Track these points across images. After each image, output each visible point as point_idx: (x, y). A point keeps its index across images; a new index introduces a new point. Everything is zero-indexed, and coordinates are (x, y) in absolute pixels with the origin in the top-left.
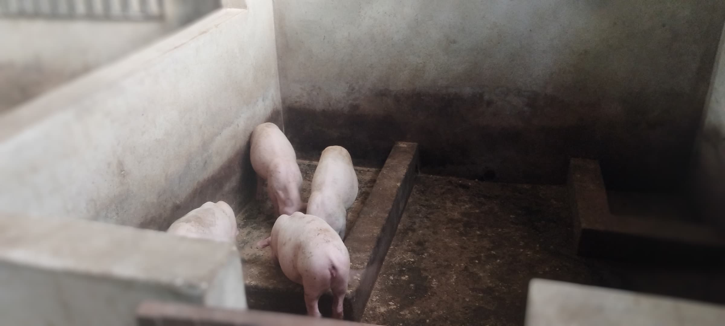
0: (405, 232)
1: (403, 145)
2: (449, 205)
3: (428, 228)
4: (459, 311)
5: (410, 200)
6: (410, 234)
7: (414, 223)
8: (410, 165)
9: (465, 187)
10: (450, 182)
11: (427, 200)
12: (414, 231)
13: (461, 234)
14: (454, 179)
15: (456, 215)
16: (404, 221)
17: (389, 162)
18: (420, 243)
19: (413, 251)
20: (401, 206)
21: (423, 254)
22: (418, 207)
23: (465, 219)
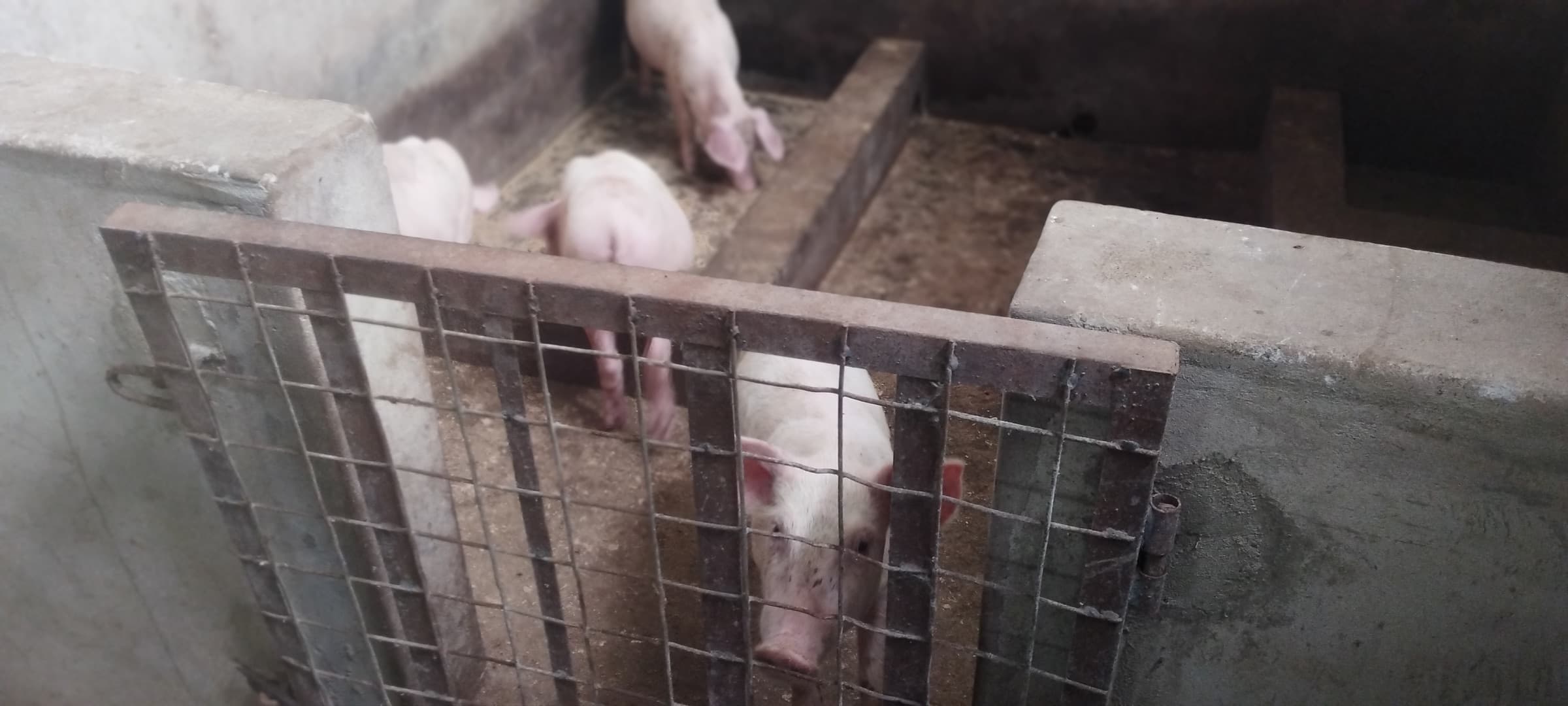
0: (876, 234)
1: (888, 46)
2: (982, 183)
3: (926, 228)
4: (970, 395)
5: (896, 171)
6: (885, 239)
7: (897, 217)
8: (900, 91)
9: (1026, 150)
10: (993, 139)
11: (933, 172)
12: (894, 232)
13: (1000, 244)
14: (1001, 131)
15: (995, 205)
16: (877, 211)
17: (853, 80)
18: (904, 259)
19: (886, 274)
20: (872, 177)
21: (906, 279)
22: (911, 186)
23: (1015, 214)
